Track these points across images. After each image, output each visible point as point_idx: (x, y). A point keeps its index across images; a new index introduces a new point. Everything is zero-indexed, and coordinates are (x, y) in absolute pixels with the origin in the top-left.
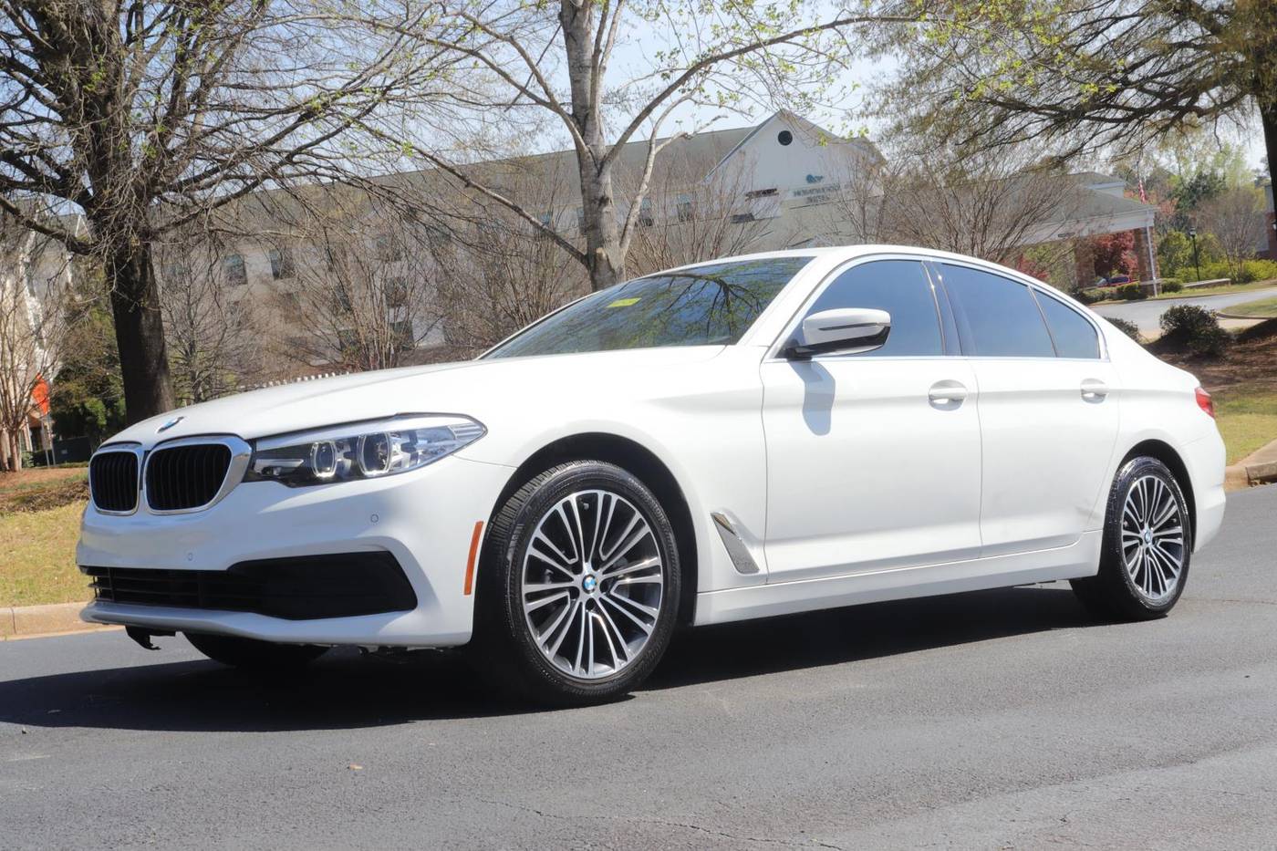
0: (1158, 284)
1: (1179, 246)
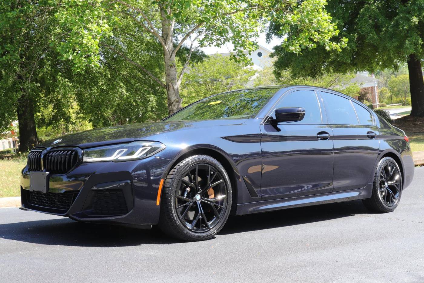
0: (378, 105)
1: (386, 93)
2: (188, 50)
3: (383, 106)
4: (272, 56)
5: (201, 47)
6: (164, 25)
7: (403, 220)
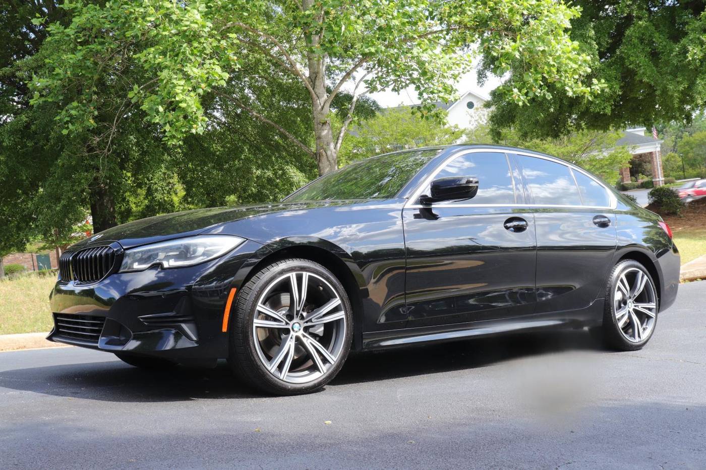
0: (662, 180)
1: (675, 161)
2: (349, 98)
3: (670, 182)
4: (487, 105)
5: (370, 93)
6: (311, 59)
7: (695, 361)
